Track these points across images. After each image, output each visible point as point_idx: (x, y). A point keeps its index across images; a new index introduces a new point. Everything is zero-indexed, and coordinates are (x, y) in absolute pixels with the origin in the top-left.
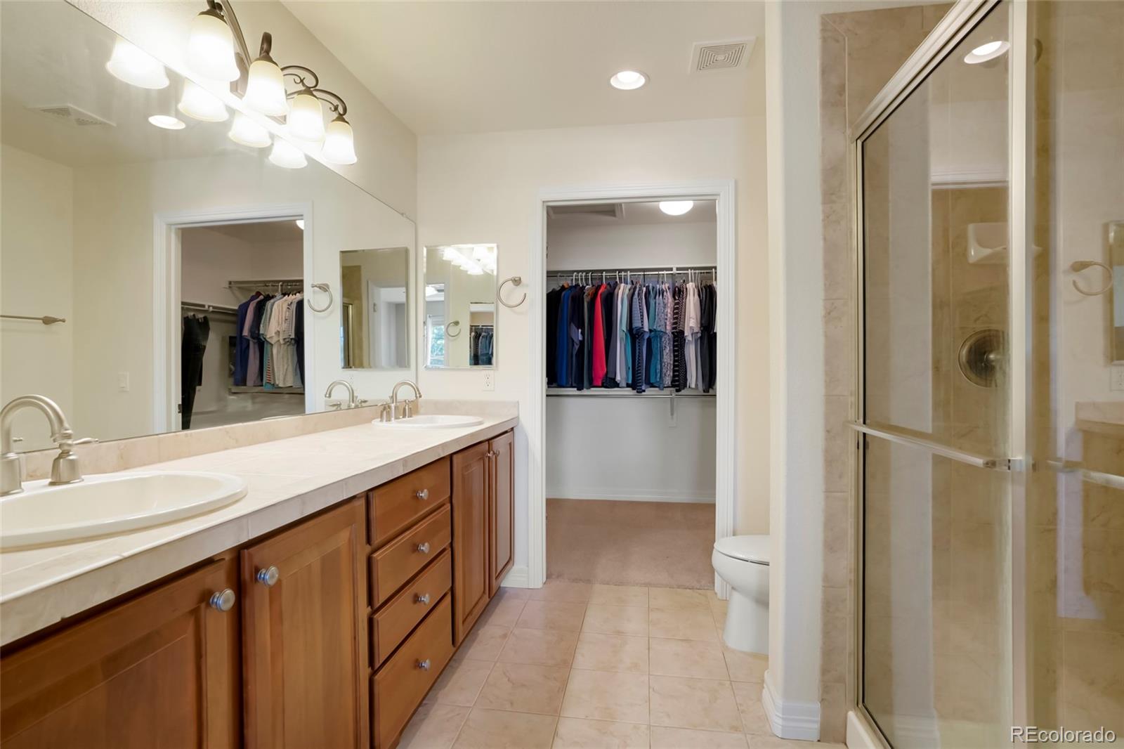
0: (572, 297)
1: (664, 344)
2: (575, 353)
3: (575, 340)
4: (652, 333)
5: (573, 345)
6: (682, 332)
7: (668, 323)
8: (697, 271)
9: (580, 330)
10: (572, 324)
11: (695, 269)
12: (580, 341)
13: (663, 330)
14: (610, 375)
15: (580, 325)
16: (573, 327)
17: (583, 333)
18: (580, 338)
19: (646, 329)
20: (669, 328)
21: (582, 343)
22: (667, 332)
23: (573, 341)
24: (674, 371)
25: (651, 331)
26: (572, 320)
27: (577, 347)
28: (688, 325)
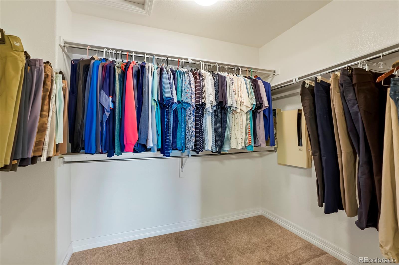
0: (103, 67)
1: (188, 115)
2: (105, 121)
3: (106, 107)
4: (180, 105)
5: (103, 112)
6: (204, 105)
7: (193, 97)
8: (206, 64)
9: (111, 98)
10: (102, 90)
11: (205, 62)
12: (111, 109)
13: (190, 102)
14: (142, 142)
15: (112, 93)
16: (104, 95)
17: (114, 102)
18: (111, 106)
19: (176, 101)
20: (193, 101)
21: (113, 111)
22: (192, 104)
23: (103, 108)
24: (196, 137)
25: (179, 102)
26: (102, 87)
27: (107, 114)
28: (209, 100)
